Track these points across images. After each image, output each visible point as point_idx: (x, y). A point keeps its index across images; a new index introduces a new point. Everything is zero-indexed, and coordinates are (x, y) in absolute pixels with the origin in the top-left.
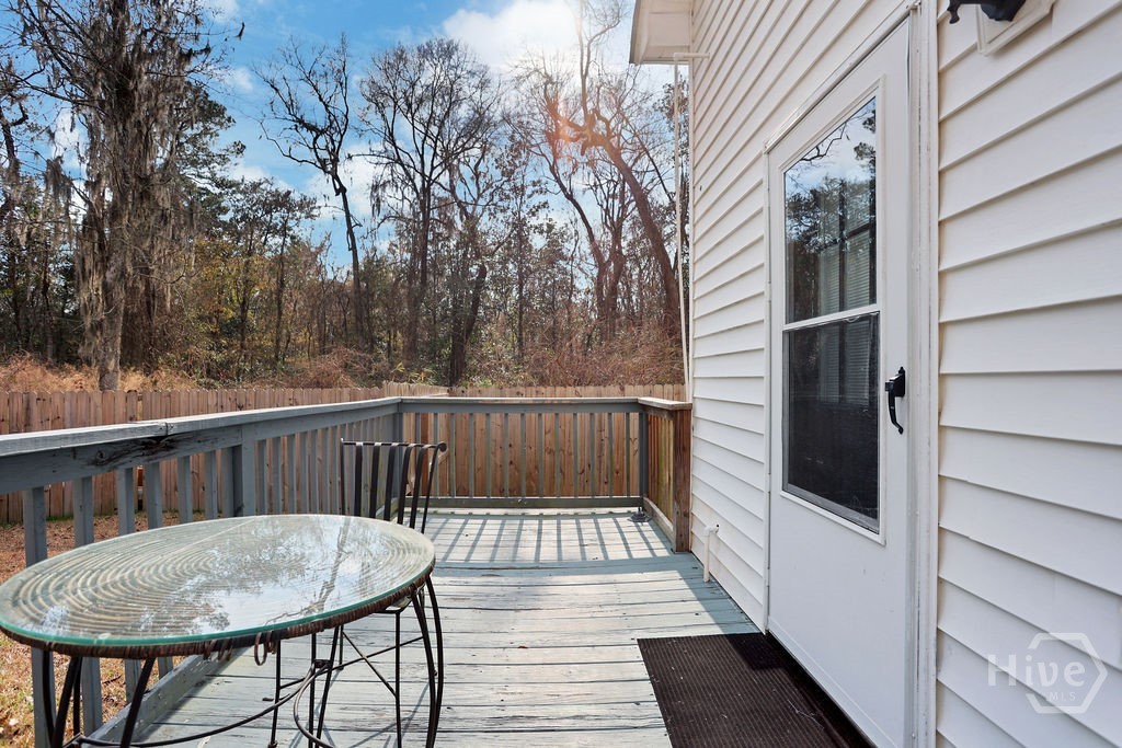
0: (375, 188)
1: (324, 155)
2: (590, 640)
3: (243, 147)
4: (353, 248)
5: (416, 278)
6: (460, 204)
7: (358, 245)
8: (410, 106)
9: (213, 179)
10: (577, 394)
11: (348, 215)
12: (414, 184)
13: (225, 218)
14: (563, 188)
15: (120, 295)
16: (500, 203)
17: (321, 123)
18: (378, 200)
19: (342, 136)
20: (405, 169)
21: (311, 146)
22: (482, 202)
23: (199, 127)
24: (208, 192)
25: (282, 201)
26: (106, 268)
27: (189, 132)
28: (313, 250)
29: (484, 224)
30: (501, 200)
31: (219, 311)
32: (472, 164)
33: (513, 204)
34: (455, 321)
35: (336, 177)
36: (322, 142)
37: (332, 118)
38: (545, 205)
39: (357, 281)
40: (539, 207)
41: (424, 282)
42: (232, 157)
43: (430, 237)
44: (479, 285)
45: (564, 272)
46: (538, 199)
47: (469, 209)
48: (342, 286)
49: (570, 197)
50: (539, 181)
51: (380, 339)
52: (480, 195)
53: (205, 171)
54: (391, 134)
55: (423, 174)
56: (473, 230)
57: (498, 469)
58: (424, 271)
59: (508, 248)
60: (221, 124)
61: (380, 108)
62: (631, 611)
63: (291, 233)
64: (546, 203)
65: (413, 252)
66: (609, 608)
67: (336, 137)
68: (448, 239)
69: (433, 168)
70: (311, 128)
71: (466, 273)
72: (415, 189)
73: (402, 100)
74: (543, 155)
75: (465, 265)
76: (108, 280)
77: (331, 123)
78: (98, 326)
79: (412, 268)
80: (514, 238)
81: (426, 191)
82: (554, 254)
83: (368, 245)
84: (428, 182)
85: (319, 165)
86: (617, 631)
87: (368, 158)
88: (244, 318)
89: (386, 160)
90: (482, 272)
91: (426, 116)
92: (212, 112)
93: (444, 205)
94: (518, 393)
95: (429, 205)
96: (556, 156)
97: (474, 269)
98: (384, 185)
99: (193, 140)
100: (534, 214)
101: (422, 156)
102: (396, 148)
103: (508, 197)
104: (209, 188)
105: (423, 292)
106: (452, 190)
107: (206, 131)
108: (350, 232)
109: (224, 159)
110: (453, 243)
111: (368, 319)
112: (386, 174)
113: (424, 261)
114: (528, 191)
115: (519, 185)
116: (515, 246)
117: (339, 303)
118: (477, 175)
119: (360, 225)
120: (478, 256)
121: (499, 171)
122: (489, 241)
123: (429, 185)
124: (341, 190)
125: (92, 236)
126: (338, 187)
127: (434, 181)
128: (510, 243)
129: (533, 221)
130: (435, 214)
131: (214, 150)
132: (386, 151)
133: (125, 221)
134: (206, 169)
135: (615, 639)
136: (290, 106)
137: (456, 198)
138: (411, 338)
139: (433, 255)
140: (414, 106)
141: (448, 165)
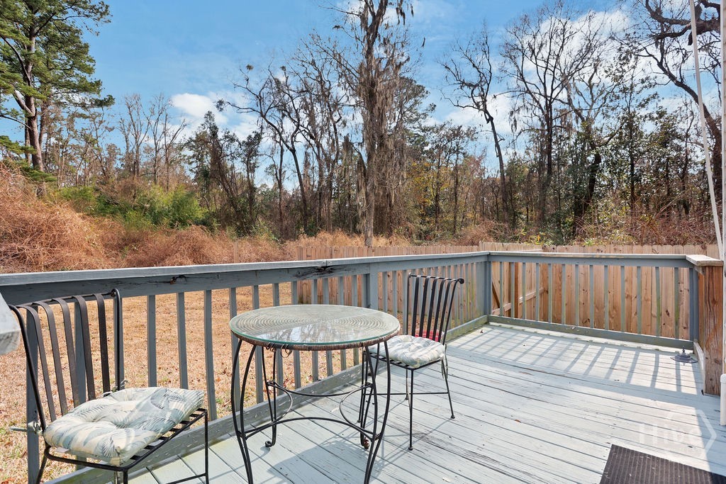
0: (512, 113)
1: (478, 99)
2: (571, 432)
3: (435, 106)
4: (500, 155)
5: (544, 170)
6: (576, 111)
7: (503, 153)
8: (533, 52)
9: (420, 127)
10: (653, 251)
11: (495, 134)
12: (540, 105)
13: (427, 148)
14: (672, 77)
15: (372, 198)
16: (611, 104)
17: (475, 80)
18: (515, 121)
19: (488, 85)
20: (532, 96)
21: (470, 96)
22: (595, 106)
23: (412, 101)
24: (419, 136)
25: (457, 133)
26: (367, 185)
27: (408, 105)
28: (477, 159)
29: (599, 122)
30: (612, 101)
31: (424, 202)
32: (587, 79)
33: (623, 103)
34: (576, 197)
35: (486, 112)
36: (477, 91)
37: (482, 75)
38: (655, 96)
39: (502, 176)
40: (648, 100)
41: (550, 172)
42: (429, 113)
43: (554, 139)
44: (594, 168)
45: (679, 149)
46: (646, 94)
47: (584, 114)
48: (494, 181)
49: (681, 84)
50: (647, 78)
51: (520, 213)
52: (594, 102)
53: (416, 125)
54: (522, 75)
55: (546, 96)
56: (588, 129)
57: (582, 306)
58: (550, 164)
59: (620, 138)
60: (423, 96)
61: (513, 58)
62: (624, 424)
63: (463, 151)
64: (656, 94)
65: (542, 152)
66: (602, 416)
67: (485, 87)
68: (568, 138)
69: (553, 90)
70: (469, 85)
71: (584, 161)
72: (540, 108)
73: (528, 49)
74: (650, 55)
75: (583, 156)
76: (368, 191)
77: (481, 78)
78: (364, 214)
79: (541, 164)
80: (626, 129)
81: (549, 107)
82: (667, 136)
83: (511, 151)
84: (550, 101)
85: (475, 106)
86: (598, 434)
87: (506, 95)
88: (437, 205)
89: (518, 93)
90: (598, 159)
91: (546, 56)
92: (418, 91)
93: (564, 114)
94: (598, 250)
95: (551, 116)
96: (663, 52)
97: (591, 158)
98: (519, 110)
99: (410, 109)
100: (643, 106)
101: (544, 84)
102: (525, 83)
103: (618, 98)
104: (419, 133)
105: (549, 180)
106: (570, 103)
107: (416, 102)
108: (497, 146)
109: (425, 115)
110: (572, 142)
111: (511, 200)
112: (520, 103)
113: (550, 157)
114: (636, 89)
115: (628, 86)
116: (626, 135)
117: (493, 191)
118: (591, 86)
119: (504, 139)
120: (593, 147)
121: (609, 79)
122: (603, 135)
123: (551, 103)
124: (490, 119)
125: (361, 170)
126: (488, 118)
127: (554, 99)
128: (621, 133)
129: (643, 112)
130: (557, 123)
131: (420, 112)
132: (519, 86)
133: (374, 160)
134: (416, 123)
135: (593, 438)
136: (456, 75)
137: (573, 107)
138: (541, 211)
139: (557, 152)
140: (536, 51)
141: (565, 84)
